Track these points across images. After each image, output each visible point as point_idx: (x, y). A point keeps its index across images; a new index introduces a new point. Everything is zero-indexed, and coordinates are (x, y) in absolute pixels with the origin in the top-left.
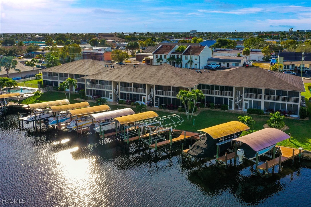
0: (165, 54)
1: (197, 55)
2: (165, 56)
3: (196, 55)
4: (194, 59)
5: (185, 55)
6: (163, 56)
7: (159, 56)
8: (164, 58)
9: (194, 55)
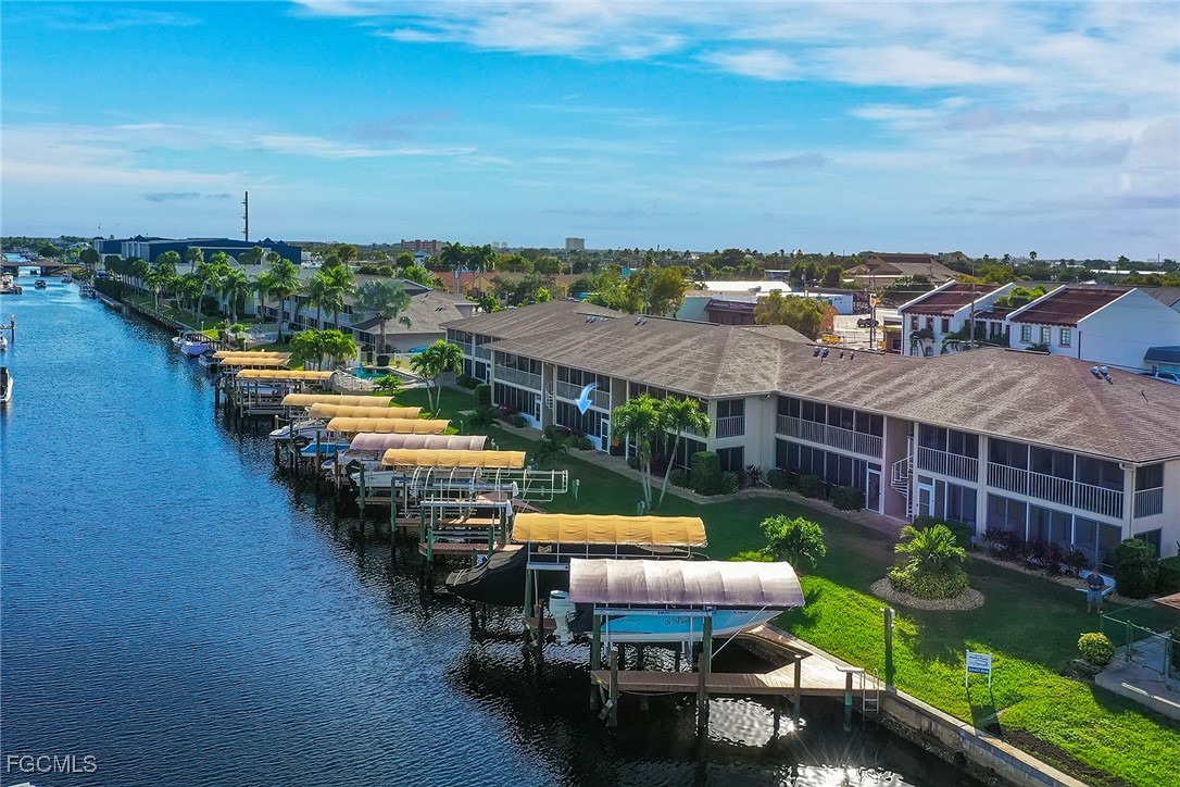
0: (945, 315)
1: (1070, 325)
2: (945, 325)
3: (1065, 325)
4: (1058, 343)
5: (1019, 324)
6: (938, 322)
7: (922, 321)
8: (940, 331)
9: (1059, 325)
